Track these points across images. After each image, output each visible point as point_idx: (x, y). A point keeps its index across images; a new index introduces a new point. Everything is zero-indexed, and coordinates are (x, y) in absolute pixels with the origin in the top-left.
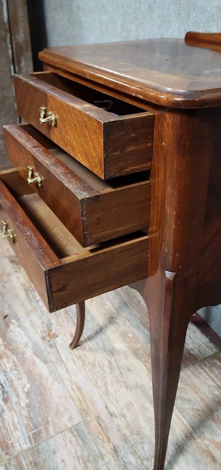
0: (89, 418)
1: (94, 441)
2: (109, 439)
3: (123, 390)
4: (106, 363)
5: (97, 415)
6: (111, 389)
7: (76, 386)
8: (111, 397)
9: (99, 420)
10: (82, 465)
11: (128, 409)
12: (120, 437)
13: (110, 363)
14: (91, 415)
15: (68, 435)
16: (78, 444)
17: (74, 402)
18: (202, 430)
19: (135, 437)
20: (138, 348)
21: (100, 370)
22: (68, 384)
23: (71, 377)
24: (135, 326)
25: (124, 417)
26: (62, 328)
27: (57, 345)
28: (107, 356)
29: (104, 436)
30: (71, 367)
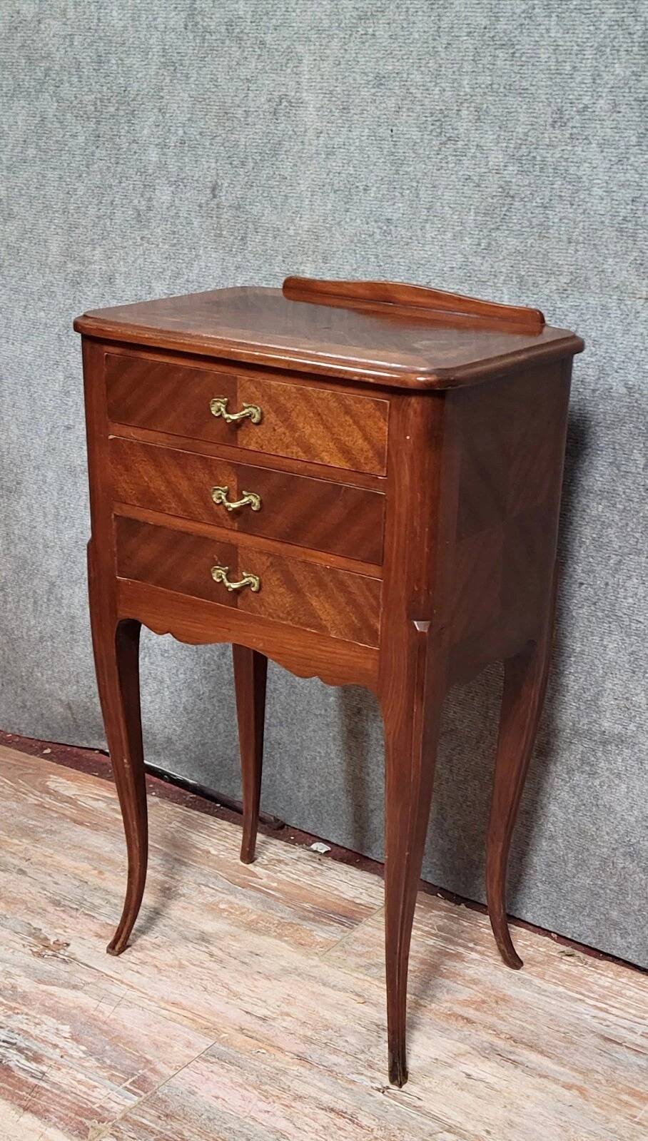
0: (224, 1035)
1: (254, 1057)
2: (280, 1049)
3: (263, 983)
4: (205, 957)
5: (237, 1027)
6: (240, 989)
7: (167, 1002)
8: (246, 999)
9: (245, 1031)
10: (254, 1091)
11: (289, 1004)
12: (298, 1041)
13: (212, 955)
14: (225, 1030)
15: (202, 1065)
16: (228, 1071)
17: (181, 1024)
19: (324, 1033)
20: (252, 921)
21: (199, 969)
22: (148, 1005)
23: (146, 994)
24: (225, 891)
25: (288, 1015)
26: (67, 930)
27: (79, 958)
28: (197, 946)
29: (268, 1048)
30: (135, 980)
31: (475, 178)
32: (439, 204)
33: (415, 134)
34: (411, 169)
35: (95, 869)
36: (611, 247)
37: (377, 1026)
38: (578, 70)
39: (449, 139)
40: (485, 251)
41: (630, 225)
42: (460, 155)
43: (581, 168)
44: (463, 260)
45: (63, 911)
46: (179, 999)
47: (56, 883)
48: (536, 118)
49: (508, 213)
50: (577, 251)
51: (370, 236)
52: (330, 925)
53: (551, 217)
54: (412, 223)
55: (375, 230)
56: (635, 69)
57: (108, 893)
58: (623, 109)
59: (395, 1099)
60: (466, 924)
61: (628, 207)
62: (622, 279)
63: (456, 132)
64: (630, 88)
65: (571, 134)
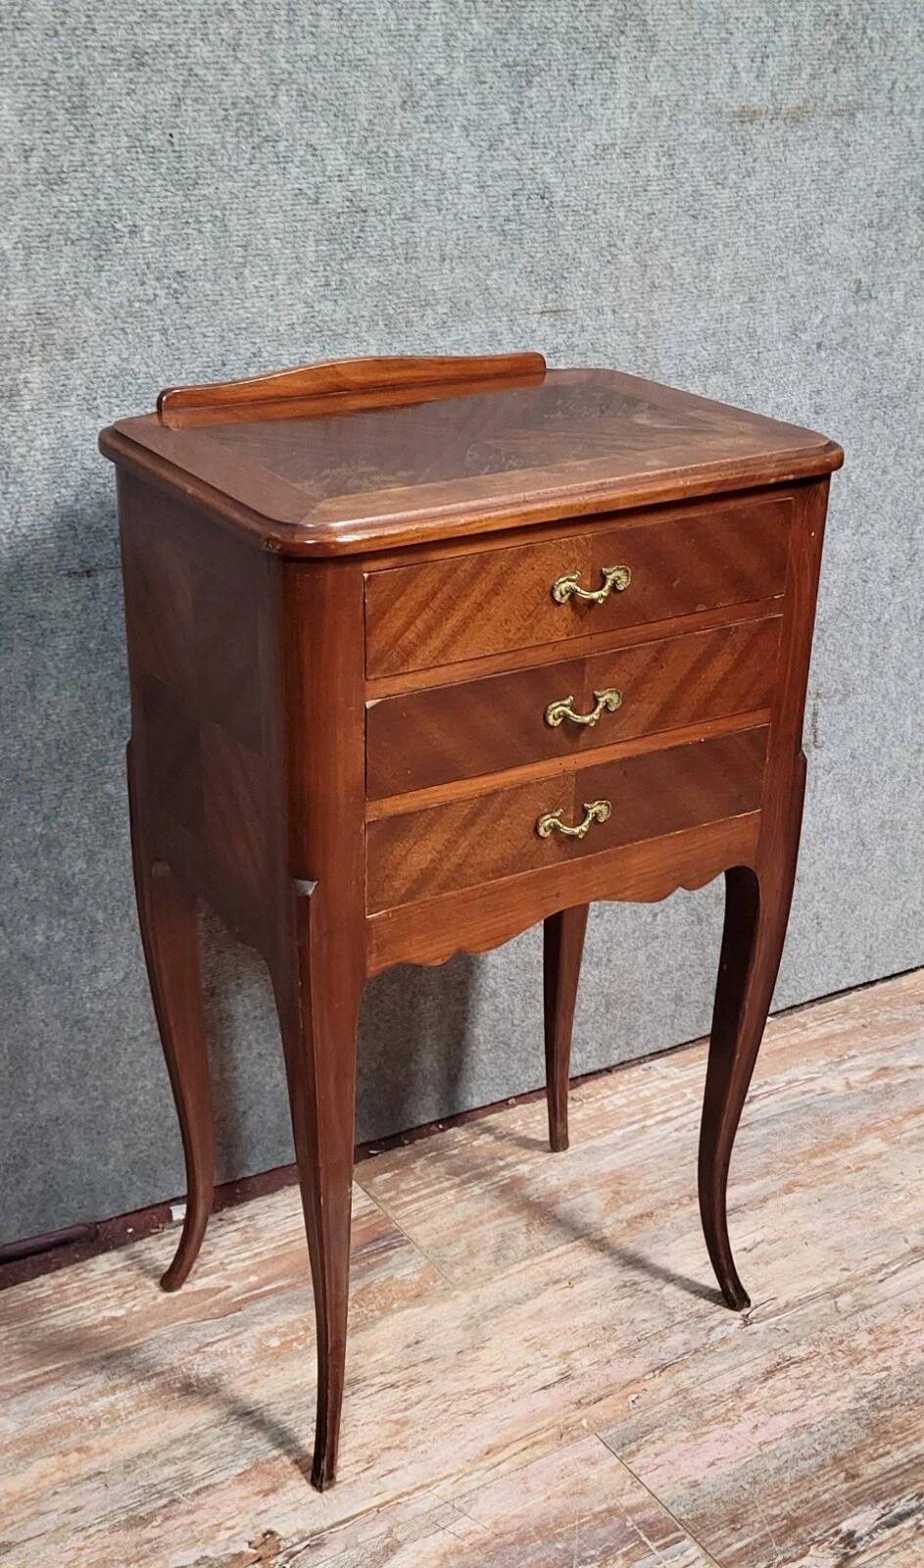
0: (584, 1422)
1: (643, 1408)
2: (636, 1381)
3: (485, 1356)
4: (391, 1395)
5: (572, 1407)
6: (487, 1381)
7: (481, 1459)
8: (512, 1381)
9: (583, 1401)
10: (712, 1428)
11: (544, 1345)
12: (627, 1361)
13: (392, 1386)
14: (574, 1419)
15: (638, 1461)
16: (661, 1439)
17: (539, 1458)
18: (580, 1226)
19: (619, 1334)
21: (419, 1406)
22: (479, 1479)
23: (451, 1475)
24: (236, 1330)
25: (568, 1353)
26: (229, 1524)
27: (315, 1527)
28: (362, 1394)
29: (629, 1390)
30: (409, 1479)
31: (309, 192)
32: (259, 236)
33: (210, 137)
34: (212, 190)
35: (64, 1454)
36: (493, 257)
37: (625, 1286)
38: (425, 30)
39: (266, 139)
40: (337, 292)
41: (513, 225)
42: (282, 161)
43: (445, 160)
44: (306, 310)
45: (167, 1519)
46: (484, 1444)
47: (75, 1511)
48: (380, 98)
49: (361, 235)
50: (452, 270)
51: (149, 302)
52: (389, 1258)
53: (416, 230)
54: (219, 271)
55: (158, 292)
56: (498, 25)
57: (150, 1454)
58: (489, 77)
59: (766, 1317)
60: (455, 1152)
61: (511, 203)
62: (511, 294)
63: (275, 128)
64: (494, 50)
65: (426, 117)
